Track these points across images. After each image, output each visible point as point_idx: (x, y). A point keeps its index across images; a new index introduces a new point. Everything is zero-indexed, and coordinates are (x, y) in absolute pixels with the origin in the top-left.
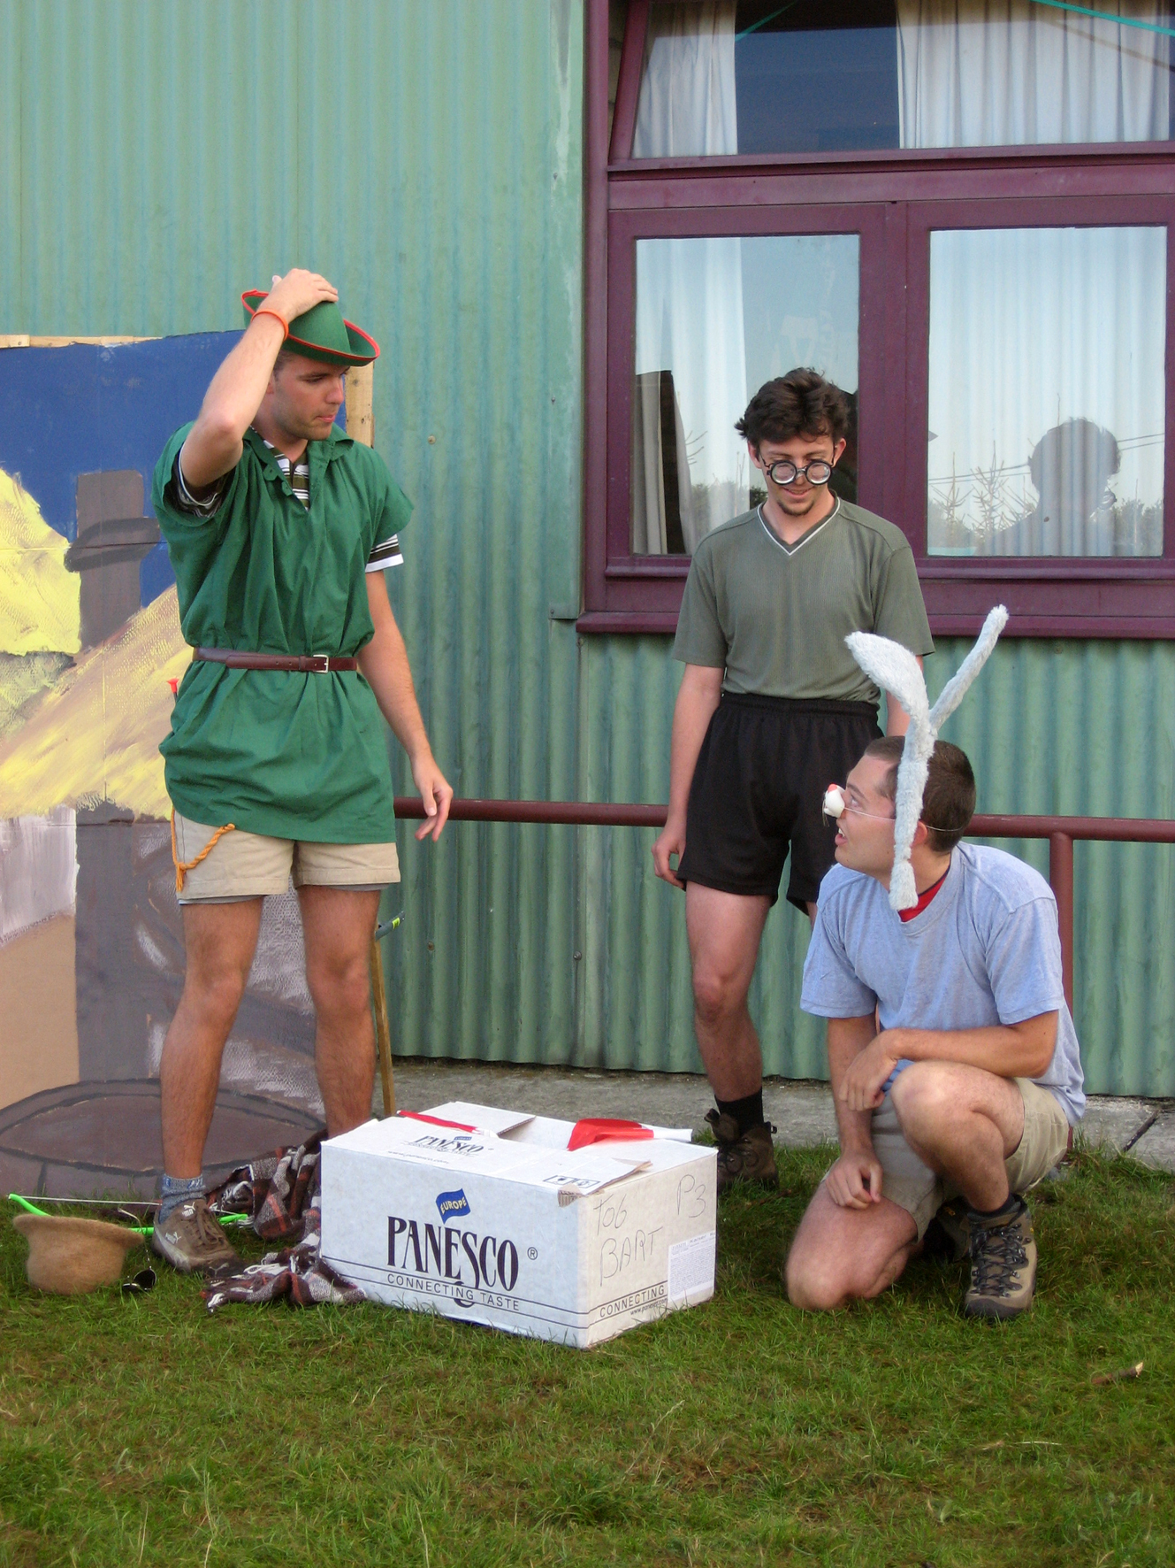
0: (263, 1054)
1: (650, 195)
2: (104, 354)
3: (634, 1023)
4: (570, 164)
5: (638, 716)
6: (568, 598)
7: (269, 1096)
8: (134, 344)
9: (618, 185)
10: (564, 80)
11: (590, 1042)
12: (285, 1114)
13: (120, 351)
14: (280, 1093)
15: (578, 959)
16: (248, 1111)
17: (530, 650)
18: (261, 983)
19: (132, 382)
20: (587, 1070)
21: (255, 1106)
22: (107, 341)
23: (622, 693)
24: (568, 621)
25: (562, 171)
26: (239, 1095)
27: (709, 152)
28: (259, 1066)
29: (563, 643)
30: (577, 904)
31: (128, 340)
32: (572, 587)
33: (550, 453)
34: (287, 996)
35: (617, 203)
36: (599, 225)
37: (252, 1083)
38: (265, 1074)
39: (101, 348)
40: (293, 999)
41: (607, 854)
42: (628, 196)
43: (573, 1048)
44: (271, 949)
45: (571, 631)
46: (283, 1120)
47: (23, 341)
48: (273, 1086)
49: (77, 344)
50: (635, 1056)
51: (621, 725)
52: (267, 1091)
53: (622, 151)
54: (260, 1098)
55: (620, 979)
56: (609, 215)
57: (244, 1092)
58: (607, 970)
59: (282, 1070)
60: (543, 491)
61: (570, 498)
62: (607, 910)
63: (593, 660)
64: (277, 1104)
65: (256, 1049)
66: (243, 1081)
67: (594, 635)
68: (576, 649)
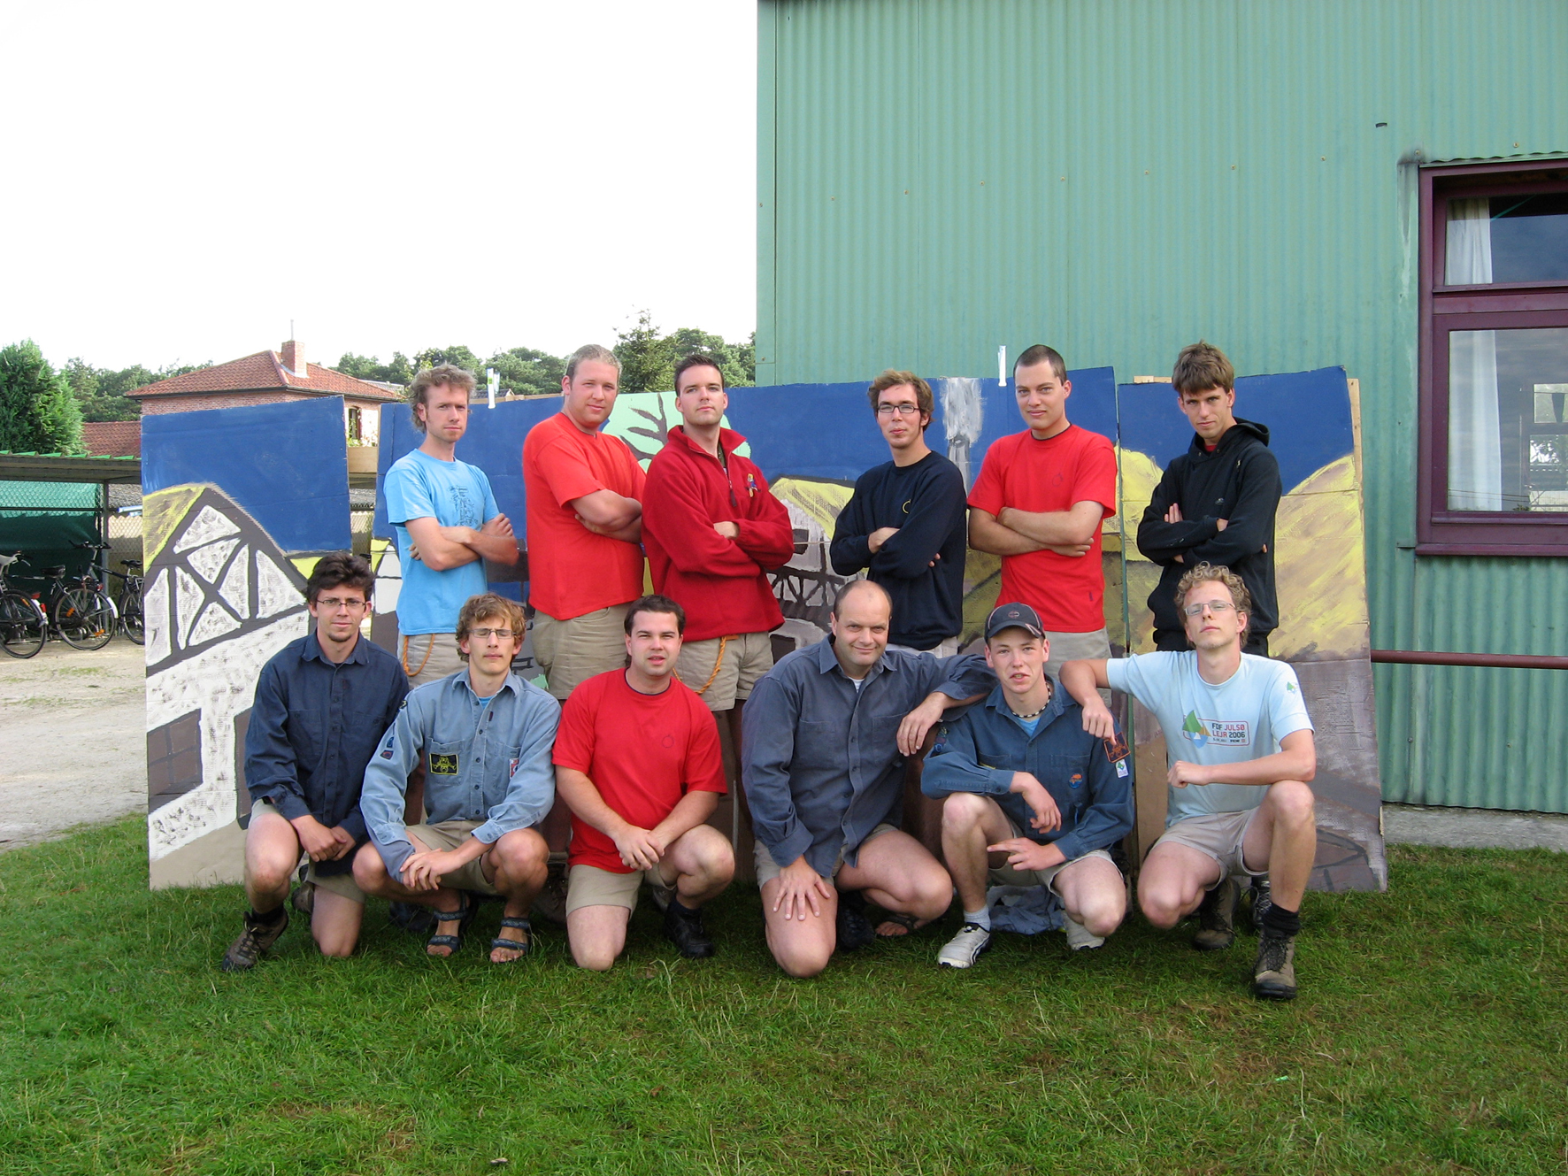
1: (1461, 306)
3: (1445, 780)
4: (1410, 287)
5: (1450, 603)
6: (1409, 535)
9: (1439, 300)
10: (1407, 241)
11: (1417, 788)
12: (1335, 840)
14: (1330, 827)
15: (1410, 742)
17: (1383, 564)
20: (1414, 805)
23: (1440, 590)
24: (1407, 549)
25: (1405, 292)
27: (1474, 283)
29: (1404, 561)
30: (1410, 711)
32: (1411, 529)
35: (1438, 311)
36: (1427, 323)
40: (1335, 770)
41: (1429, 682)
42: (1445, 307)
43: (1406, 793)
45: (1411, 554)
46: (1335, 844)
47: (1151, 379)
50: (1445, 797)
51: (1440, 609)
53: (1439, 281)
55: (1437, 754)
56: (1434, 316)
58: (1429, 749)
59: (1331, 814)
60: (1392, 474)
61: (1410, 478)
62: (1429, 714)
63: (1423, 572)
64: (1329, 834)
67: (1424, 557)
68: (1412, 565)
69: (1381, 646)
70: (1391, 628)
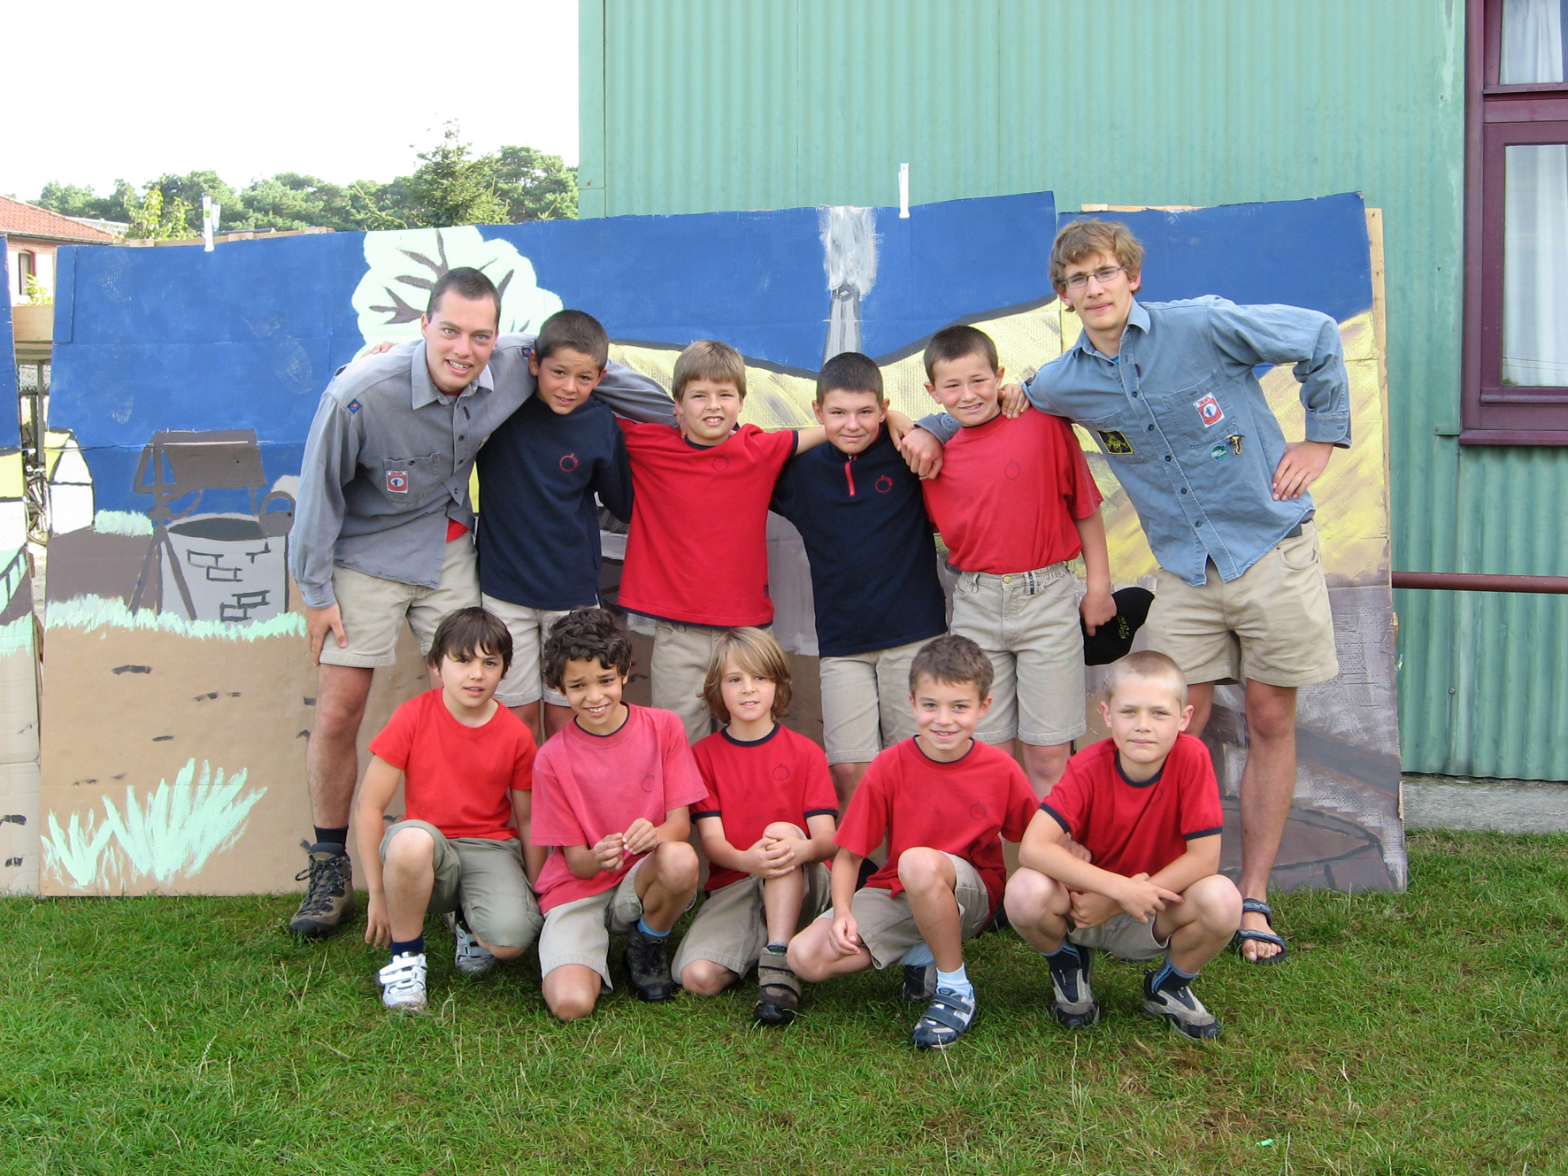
0: (1318, 778)
1: (1520, 112)
2: (1171, 218)
3: (1497, 743)
4: (1454, 89)
5: (1505, 510)
6: (1450, 419)
7: (1324, 811)
8: (1193, 211)
9: (1492, 104)
10: (1450, 24)
11: (1460, 756)
12: (1339, 826)
13: (1183, 215)
14: (1333, 809)
15: (1452, 694)
16: (1309, 823)
17: (1417, 458)
18: (1315, 720)
19: (1193, 241)
20: (1456, 777)
21: (1314, 819)
22: (1171, 209)
23: (1492, 492)
24: (1449, 437)
25: (1448, 93)
26: (1300, 809)
27: (1539, 81)
28: (1315, 787)
29: (1446, 454)
30: (1452, 651)
31: (1188, 208)
32: (1455, 411)
33: (1436, 308)
34: (1336, 731)
35: (1490, 119)
36: (1476, 135)
37: (1309, 802)
38: (1322, 793)
39: (1168, 214)
40: (1341, 733)
41: (1477, 614)
42: (1499, 113)
43: (1446, 761)
44: (1321, 693)
45: (1454, 444)
46: (1338, 831)
47: (1104, 207)
48: (1327, 803)
49: (1148, 210)
50: (1497, 766)
51: (1492, 518)
52: (1323, 807)
53: (1493, 79)
54: (1318, 813)
55: (1487, 709)
56: (1485, 125)
57: (1305, 808)
58: (1476, 703)
59: (1334, 790)
60: (1429, 337)
61: (1453, 343)
62: (1477, 656)
63: (1469, 468)
64: (1332, 817)
65: (1313, 773)
66: (1303, 799)
67: (1471, 447)
68: (1455, 458)
69: (1414, 567)
70: (1428, 544)
